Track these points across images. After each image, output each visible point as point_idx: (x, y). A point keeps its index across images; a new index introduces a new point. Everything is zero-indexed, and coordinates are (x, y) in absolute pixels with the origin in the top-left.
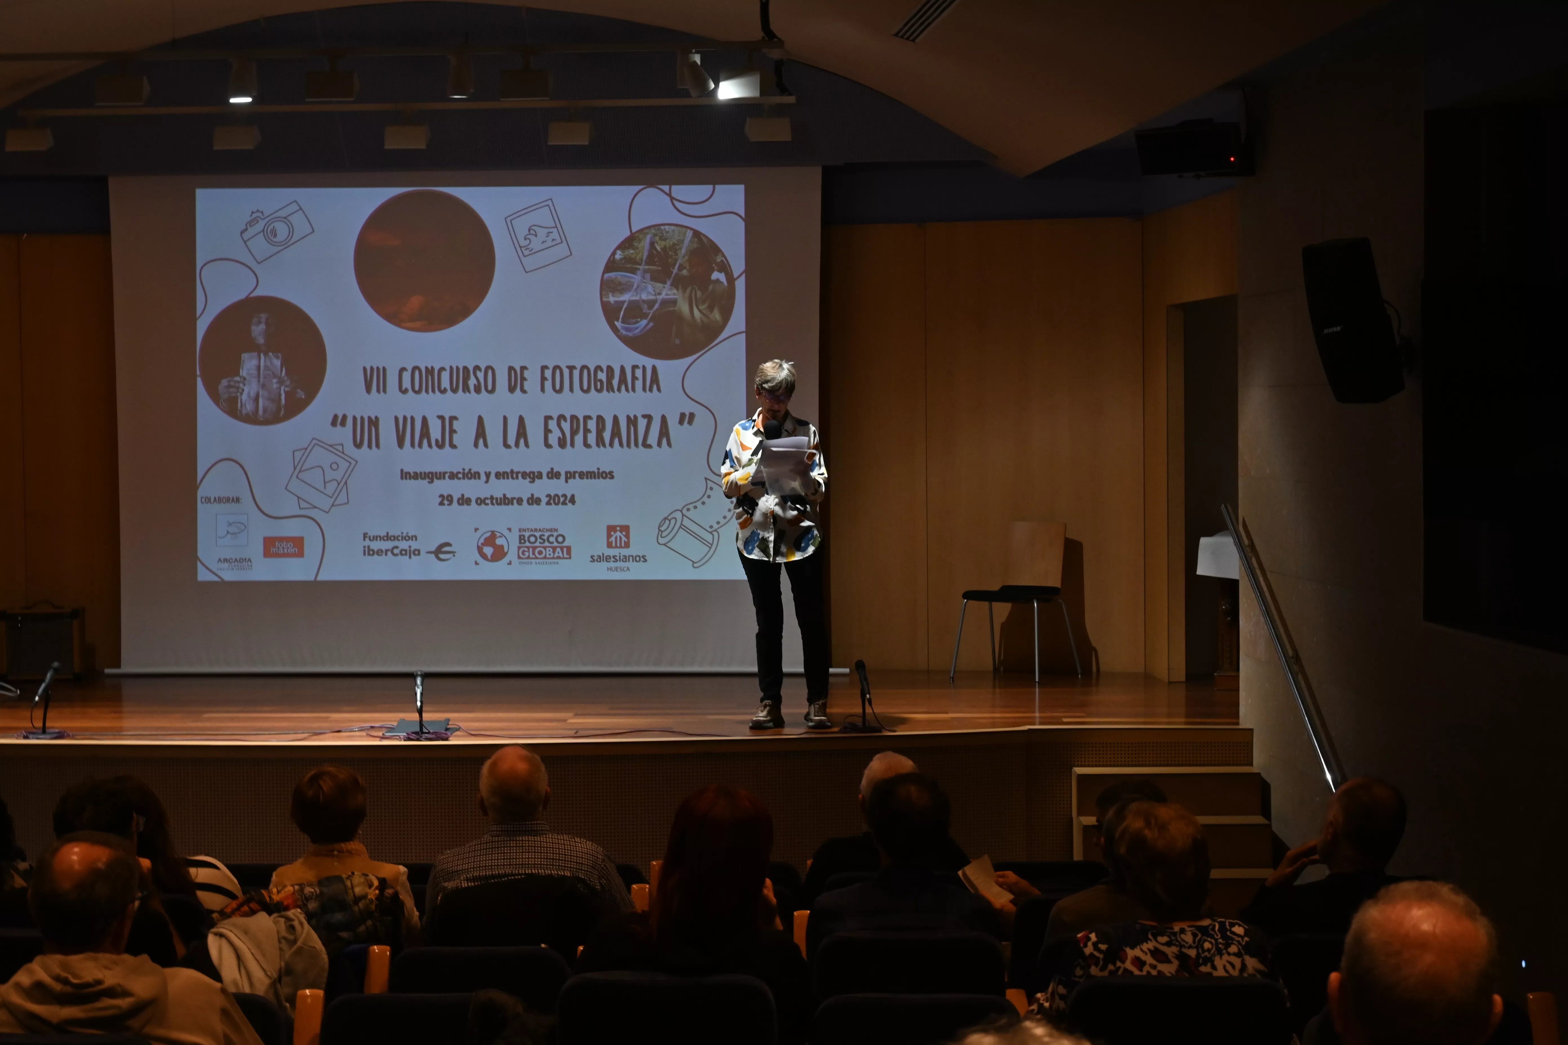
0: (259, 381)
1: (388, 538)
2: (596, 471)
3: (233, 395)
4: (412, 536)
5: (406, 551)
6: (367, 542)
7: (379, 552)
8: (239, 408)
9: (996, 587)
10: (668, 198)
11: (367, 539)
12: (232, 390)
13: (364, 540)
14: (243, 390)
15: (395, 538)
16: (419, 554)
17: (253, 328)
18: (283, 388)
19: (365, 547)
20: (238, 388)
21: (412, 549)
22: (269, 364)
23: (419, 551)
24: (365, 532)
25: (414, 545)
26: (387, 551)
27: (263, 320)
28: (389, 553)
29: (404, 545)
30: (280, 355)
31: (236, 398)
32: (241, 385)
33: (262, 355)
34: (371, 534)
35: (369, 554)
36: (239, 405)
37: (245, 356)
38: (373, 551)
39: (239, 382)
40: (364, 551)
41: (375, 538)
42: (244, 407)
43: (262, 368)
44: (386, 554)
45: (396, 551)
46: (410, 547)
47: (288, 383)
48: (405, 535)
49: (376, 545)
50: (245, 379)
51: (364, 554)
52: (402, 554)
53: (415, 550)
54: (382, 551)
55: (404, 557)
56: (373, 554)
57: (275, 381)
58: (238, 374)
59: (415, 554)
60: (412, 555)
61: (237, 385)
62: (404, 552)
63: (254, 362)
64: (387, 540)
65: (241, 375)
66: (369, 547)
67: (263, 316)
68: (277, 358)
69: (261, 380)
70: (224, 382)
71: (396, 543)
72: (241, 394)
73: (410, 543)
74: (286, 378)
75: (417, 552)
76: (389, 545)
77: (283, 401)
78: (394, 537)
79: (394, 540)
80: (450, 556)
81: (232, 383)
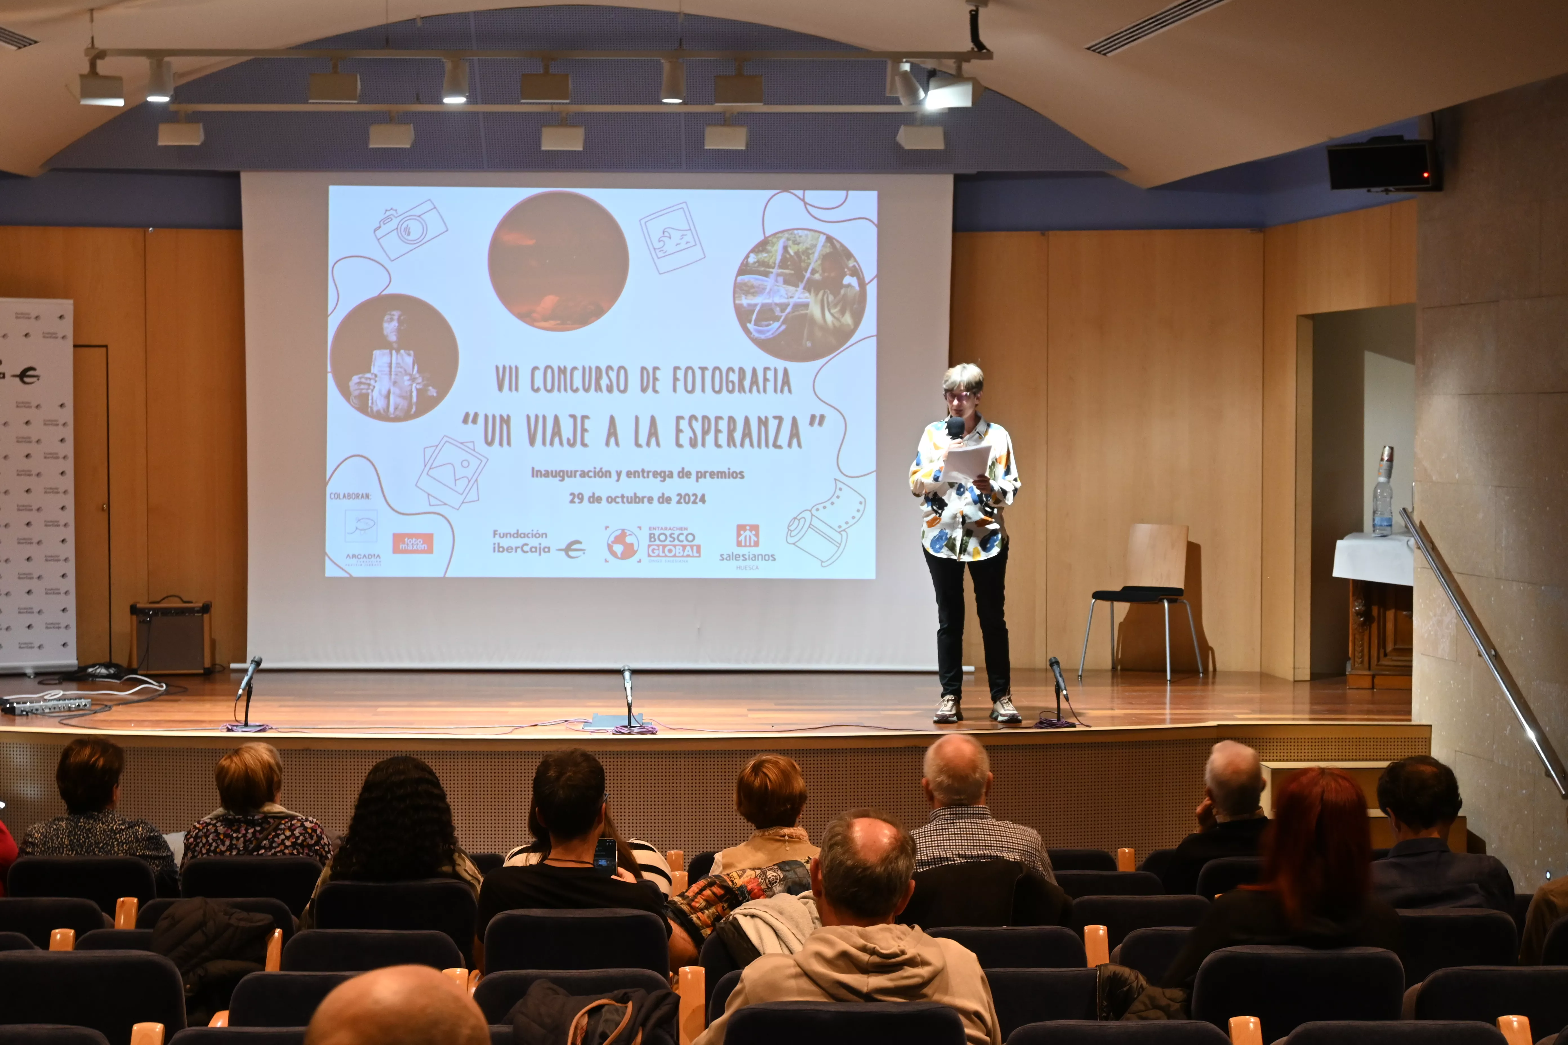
0: (390, 378)
1: (518, 535)
2: (727, 471)
3: (364, 391)
4: (543, 534)
5: (536, 548)
6: (497, 539)
7: (509, 549)
8: (370, 404)
9: (1118, 588)
10: (802, 203)
11: (497, 536)
12: (362, 386)
13: (494, 537)
14: (374, 387)
15: (526, 535)
16: (549, 551)
17: (385, 325)
18: (414, 385)
19: (495, 544)
20: (369, 385)
21: (542, 546)
22: (400, 361)
23: (549, 548)
24: (496, 529)
25: (544, 542)
26: (516, 548)
27: (396, 317)
28: (519, 550)
29: (534, 542)
30: (412, 352)
31: (368, 395)
32: (372, 382)
33: (394, 352)
34: (501, 531)
35: (499, 551)
36: (370, 402)
37: (377, 353)
38: (503, 548)
39: (370, 379)
40: (494, 548)
41: (505, 535)
42: (375, 403)
43: (393, 366)
44: (516, 551)
45: (526, 548)
46: (540, 544)
47: (420, 380)
48: (535, 532)
49: (505, 542)
50: (376, 376)
51: (494, 551)
52: (532, 552)
53: (545, 548)
54: (512, 548)
55: (534, 554)
56: (503, 551)
57: (406, 378)
58: (369, 371)
59: (545, 552)
60: (542, 553)
61: (368, 382)
62: (533, 550)
63: (386, 359)
64: (517, 537)
65: (372, 371)
66: (499, 544)
67: (396, 314)
68: (409, 355)
69: (393, 377)
70: (355, 379)
71: (525, 540)
72: (372, 391)
73: (540, 540)
74: (417, 376)
75: (547, 550)
76: (519, 542)
77: (414, 399)
78: (524, 534)
79: (524, 537)
80: (580, 553)
81: (363, 380)
